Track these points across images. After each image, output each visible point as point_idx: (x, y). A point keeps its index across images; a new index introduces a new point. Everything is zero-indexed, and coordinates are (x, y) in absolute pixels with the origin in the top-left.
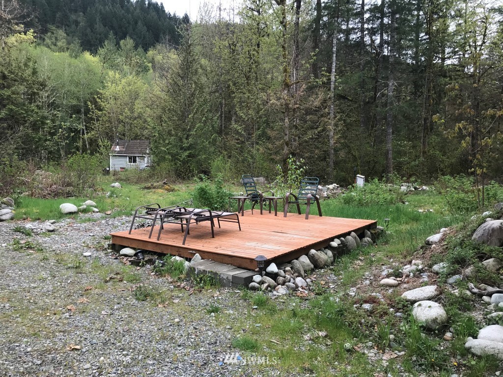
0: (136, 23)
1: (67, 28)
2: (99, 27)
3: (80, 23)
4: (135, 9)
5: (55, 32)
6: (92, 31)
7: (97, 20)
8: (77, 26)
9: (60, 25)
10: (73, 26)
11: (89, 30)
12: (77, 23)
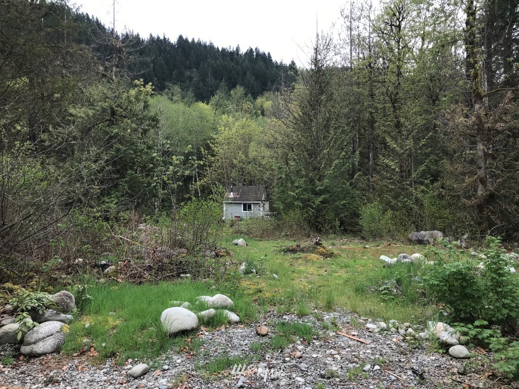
0: (245, 74)
1: (182, 84)
2: (211, 80)
3: (193, 78)
4: (244, 60)
5: (171, 88)
6: (204, 85)
7: (209, 74)
8: (190, 81)
9: (176, 81)
10: (188, 82)
11: (201, 83)
12: (191, 78)
